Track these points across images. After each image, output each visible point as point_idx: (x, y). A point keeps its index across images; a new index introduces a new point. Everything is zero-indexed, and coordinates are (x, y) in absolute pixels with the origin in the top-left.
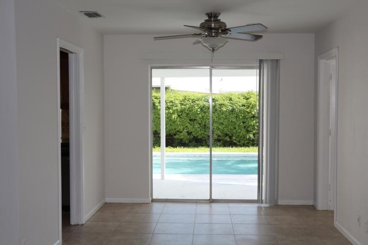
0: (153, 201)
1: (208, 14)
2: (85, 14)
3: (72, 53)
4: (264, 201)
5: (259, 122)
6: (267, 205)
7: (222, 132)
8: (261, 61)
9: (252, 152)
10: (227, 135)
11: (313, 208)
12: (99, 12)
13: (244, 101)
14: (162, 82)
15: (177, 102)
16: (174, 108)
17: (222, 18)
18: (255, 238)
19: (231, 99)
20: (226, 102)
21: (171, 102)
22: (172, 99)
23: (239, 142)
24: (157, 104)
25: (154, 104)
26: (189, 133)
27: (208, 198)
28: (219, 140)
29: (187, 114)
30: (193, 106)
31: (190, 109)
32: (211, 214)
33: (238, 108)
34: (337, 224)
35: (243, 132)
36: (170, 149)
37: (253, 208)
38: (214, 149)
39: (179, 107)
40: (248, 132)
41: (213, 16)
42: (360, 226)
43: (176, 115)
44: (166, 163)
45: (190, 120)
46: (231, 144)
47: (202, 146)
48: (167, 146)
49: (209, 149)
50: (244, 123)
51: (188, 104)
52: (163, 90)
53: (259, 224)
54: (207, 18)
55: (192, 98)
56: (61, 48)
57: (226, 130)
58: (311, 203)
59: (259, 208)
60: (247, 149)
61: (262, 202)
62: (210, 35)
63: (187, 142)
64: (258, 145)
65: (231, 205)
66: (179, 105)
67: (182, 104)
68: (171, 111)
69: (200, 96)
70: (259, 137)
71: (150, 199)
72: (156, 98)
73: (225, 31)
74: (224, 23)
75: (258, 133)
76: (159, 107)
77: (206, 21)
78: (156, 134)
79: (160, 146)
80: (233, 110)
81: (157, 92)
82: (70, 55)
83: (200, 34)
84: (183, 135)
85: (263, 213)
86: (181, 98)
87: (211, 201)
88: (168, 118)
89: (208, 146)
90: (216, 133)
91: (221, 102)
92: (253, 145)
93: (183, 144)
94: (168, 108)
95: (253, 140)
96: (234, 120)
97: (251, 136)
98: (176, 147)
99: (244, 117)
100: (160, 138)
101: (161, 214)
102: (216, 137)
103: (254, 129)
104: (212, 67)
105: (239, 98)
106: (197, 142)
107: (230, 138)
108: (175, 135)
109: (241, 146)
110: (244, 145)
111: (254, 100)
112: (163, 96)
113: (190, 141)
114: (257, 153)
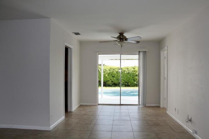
0: (98, 104)
1: (119, 33)
2: (75, 34)
3: (69, 48)
4: (141, 105)
5: (139, 77)
6: (142, 106)
7: (125, 81)
8: (139, 52)
9: (136, 88)
10: (126, 82)
11: (159, 107)
12: (80, 33)
13: (133, 70)
14: (102, 62)
15: (108, 70)
16: (106, 72)
17: (125, 35)
18: (137, 117)
19: (128, 69)
20: (126, 70)
21: (105, 69)
22: (106, 69)
23: (131, 85)
24: (100, 71)
25: (99, 70)
26: (112, 82)
27: (120, 104)
28: (123, 84)
29: (111, 74)
30: (113, 71)
31: (113, 72)
32: (120, 109)
33: (131, 72)
34: (168, 112)
35: (133, 81)
36: (105, 88)
37: (137, 107)
38: (121, 88)
39: (108, 72)
40: (134, 81)
41: (121, 34)
42: (176, 111)
43: (107, 75)
44: (103, 93)
45: (112, 77)
46: (128, 86)
47: (117, 86)
48: (103, 86)
49: (120, 88)
50: (133, 78)
51: (112, 71)
52: (102, 65)
53: (139, 113)
54: (119, 35)
55: (113, 68)
56: (66, 46)
57: (126, 80)
58: (158, 105)
59: (139, 107)
60: (134, 87)
61: (140, 105)
62: (120, 41)
63: (111, 85)
64: (138, 86)
65: (128, 106)
66: (108, 71)
67: (109, 71)
68: (105, 73)
69: (116, 67)
70: (139, 83)
71: (97, 104)
72: (100, 68)
73: (126, 39)
74: (126, 37)
75: (139, 82)
76: (101, 72)
77: (119, 36)
78: (100, 82)
79: (101, 86)
80: (129, 73)
81: (100, 66)
82: (69, 49)
83: (117, 41)
84: (110, 83)
85: (140, 109)
86: (109, 68)
87: (121, 105)
88: (104, 76)
89: (119, 86)
90: (122, 81)
91: (124, 70)
92: (136, 86)
93: (109, 86)
94: (104, 72)
95: (136, 84)
96: (129, 77)
97: (136, 83)
98: (107, 87)
99: (133, 76)
100: (101, 83)
101: (102, 109)
102: (122, 83)
103: (137, 80)
104: (121, 54)
105: (131, 68)
106: (115, 85)
107: (128, 83)
108: (107, 82)
109: (132, 87)
110: (133, 86)
111: (137, 69)
112: (102, 68)
113: (113, 85)
114: (138, 89)
